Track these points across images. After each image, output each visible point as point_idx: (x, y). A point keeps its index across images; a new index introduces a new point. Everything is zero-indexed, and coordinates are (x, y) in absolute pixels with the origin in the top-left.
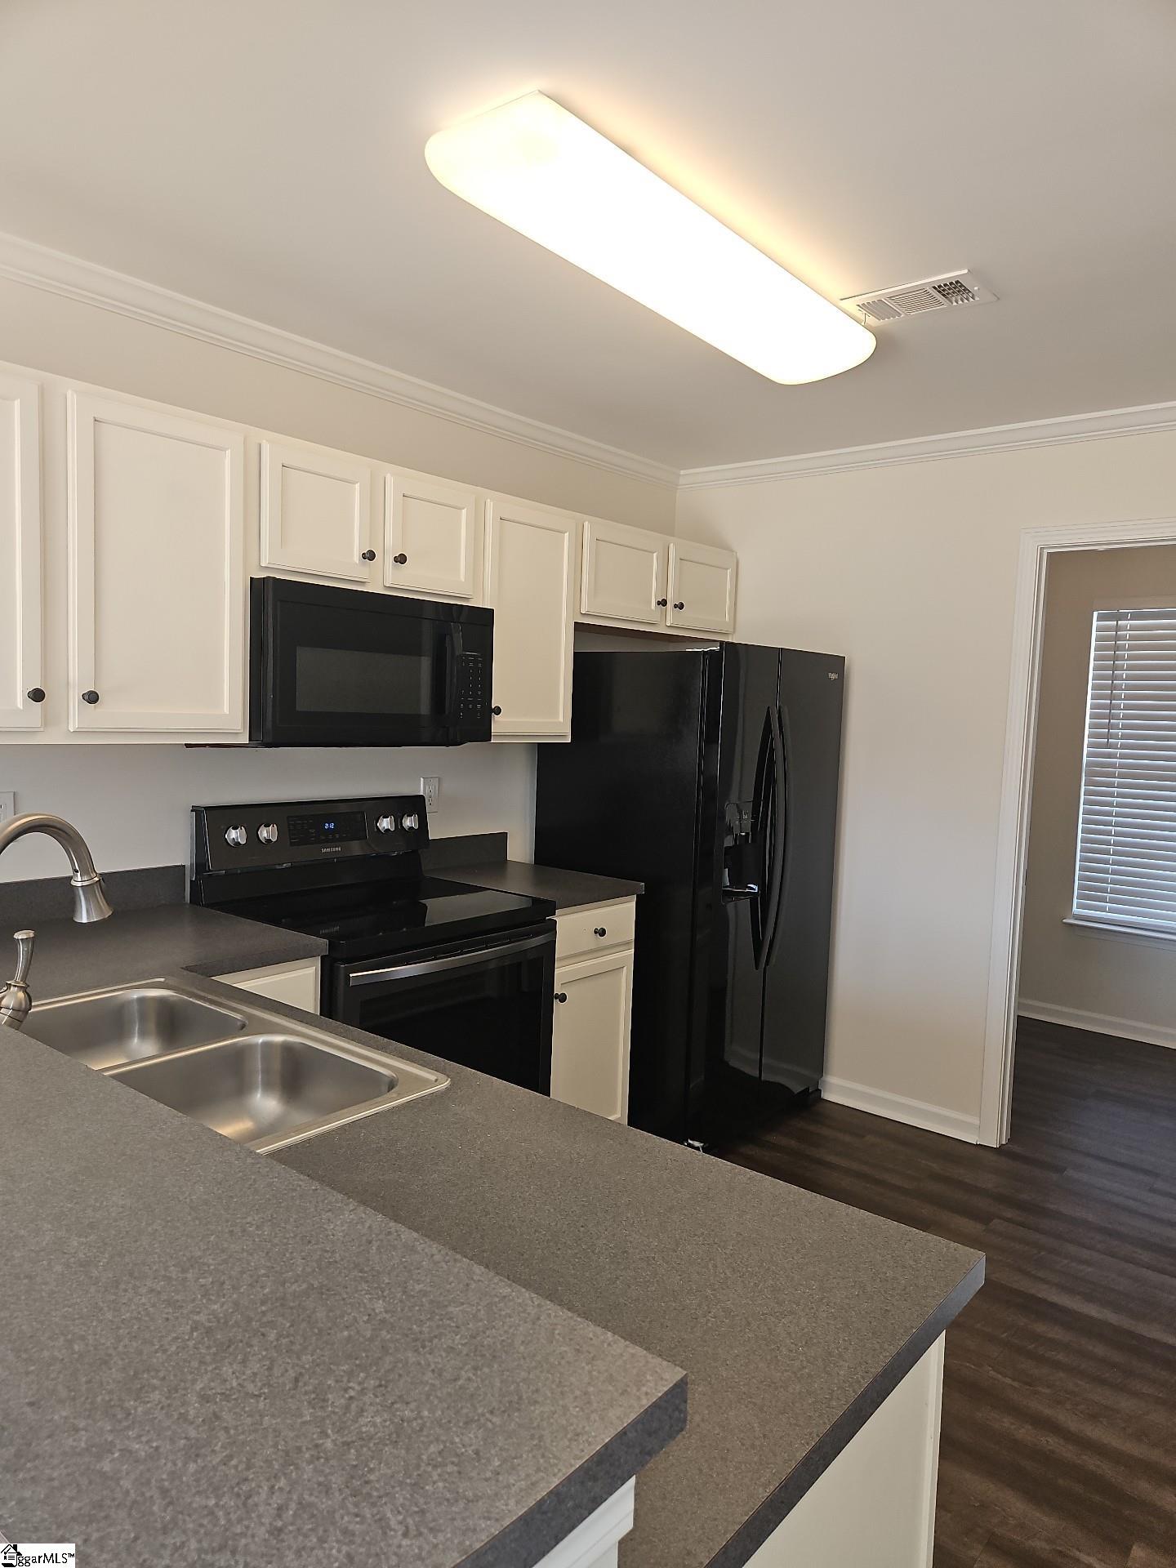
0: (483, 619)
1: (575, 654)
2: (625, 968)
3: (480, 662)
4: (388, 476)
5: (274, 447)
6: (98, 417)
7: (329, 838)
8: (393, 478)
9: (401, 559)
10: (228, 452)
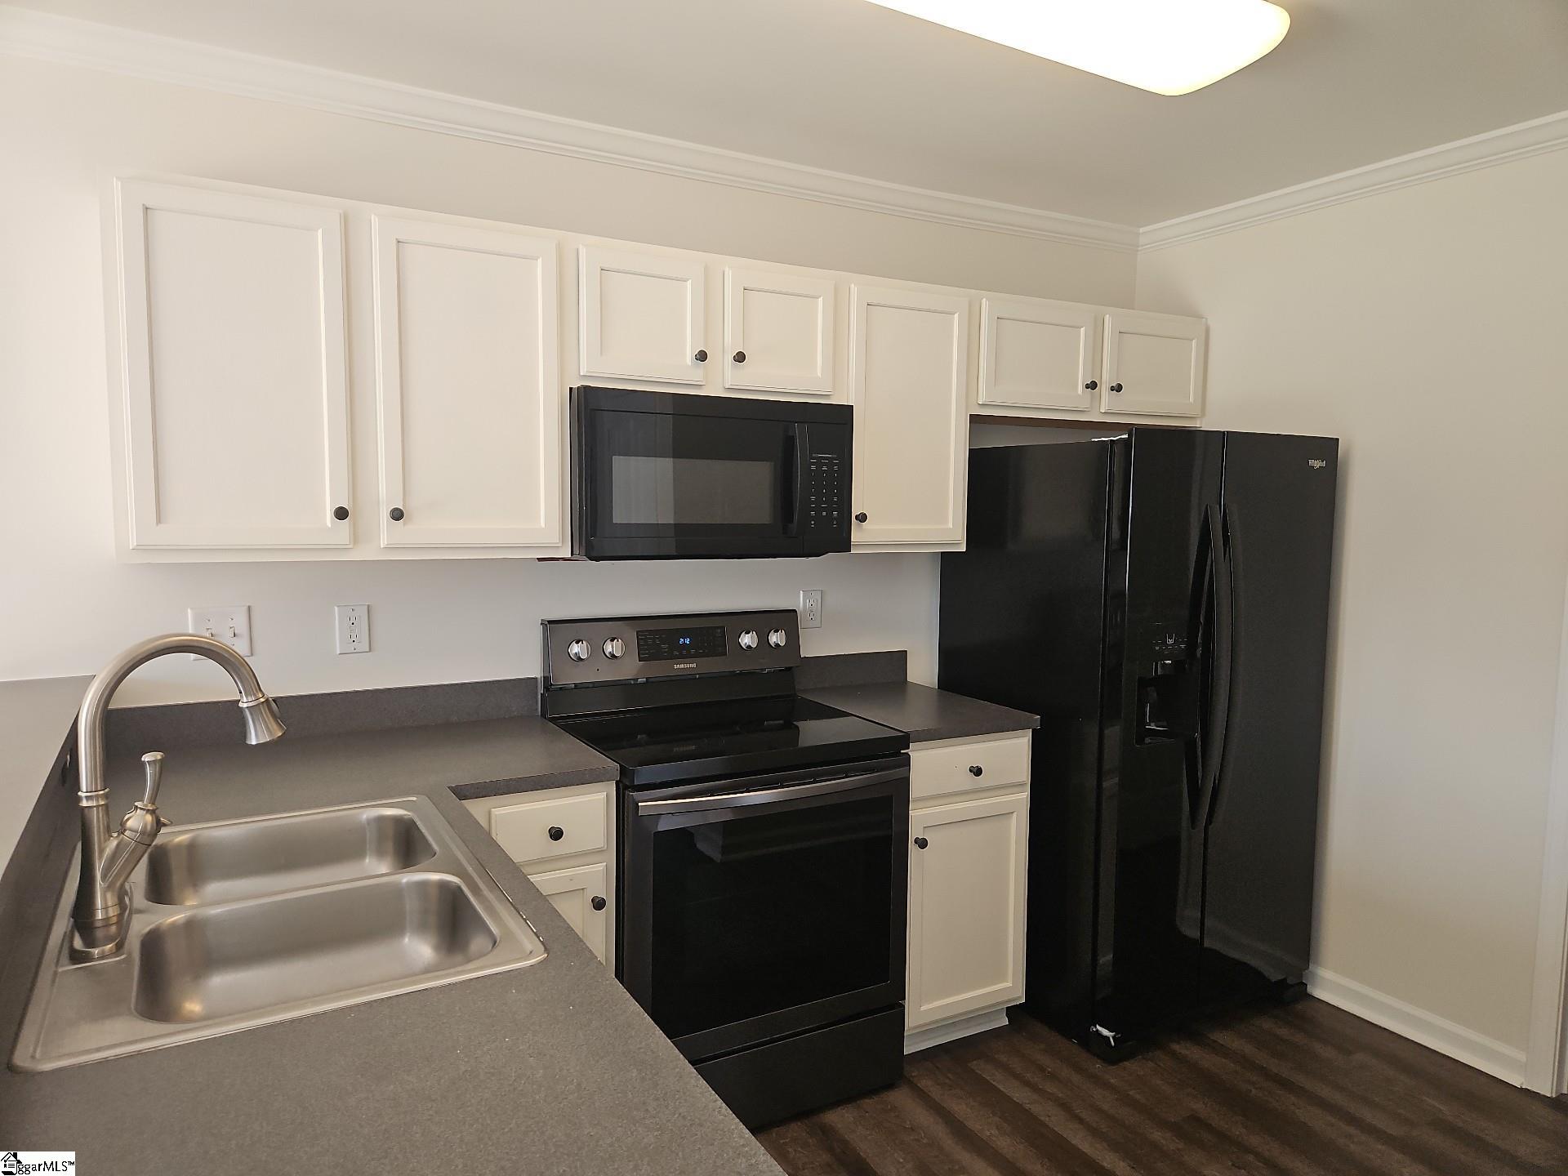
0: (841, 417)
1: (971, 451)
2: (1015, 815)
3: (836, 464)
4: (727, 269)
5: (590, 250)
6: (401, 238)
7: (684, 654)
8: (732, 271)
9: (740, 357)
10: (540, 260)
